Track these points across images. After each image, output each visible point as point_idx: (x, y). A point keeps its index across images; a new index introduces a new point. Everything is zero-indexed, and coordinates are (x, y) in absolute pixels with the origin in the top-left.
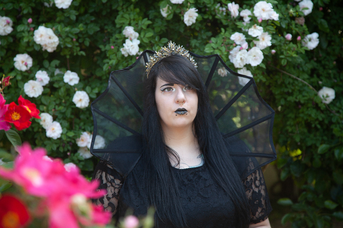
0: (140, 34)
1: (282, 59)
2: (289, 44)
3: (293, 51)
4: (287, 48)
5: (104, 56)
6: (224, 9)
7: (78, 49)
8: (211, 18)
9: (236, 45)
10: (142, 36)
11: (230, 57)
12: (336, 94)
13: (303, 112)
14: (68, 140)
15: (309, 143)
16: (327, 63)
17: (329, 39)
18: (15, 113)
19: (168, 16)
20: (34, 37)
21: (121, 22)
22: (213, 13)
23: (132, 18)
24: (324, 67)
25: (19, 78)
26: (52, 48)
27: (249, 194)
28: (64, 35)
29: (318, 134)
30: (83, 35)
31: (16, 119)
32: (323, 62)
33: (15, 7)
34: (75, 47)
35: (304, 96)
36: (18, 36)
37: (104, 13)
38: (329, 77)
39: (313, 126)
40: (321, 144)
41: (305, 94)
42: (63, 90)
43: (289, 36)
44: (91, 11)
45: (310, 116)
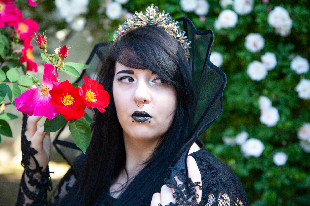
18: (68, 96)
28: (301, 19)
36: (256, 15)
42: (289, 76)
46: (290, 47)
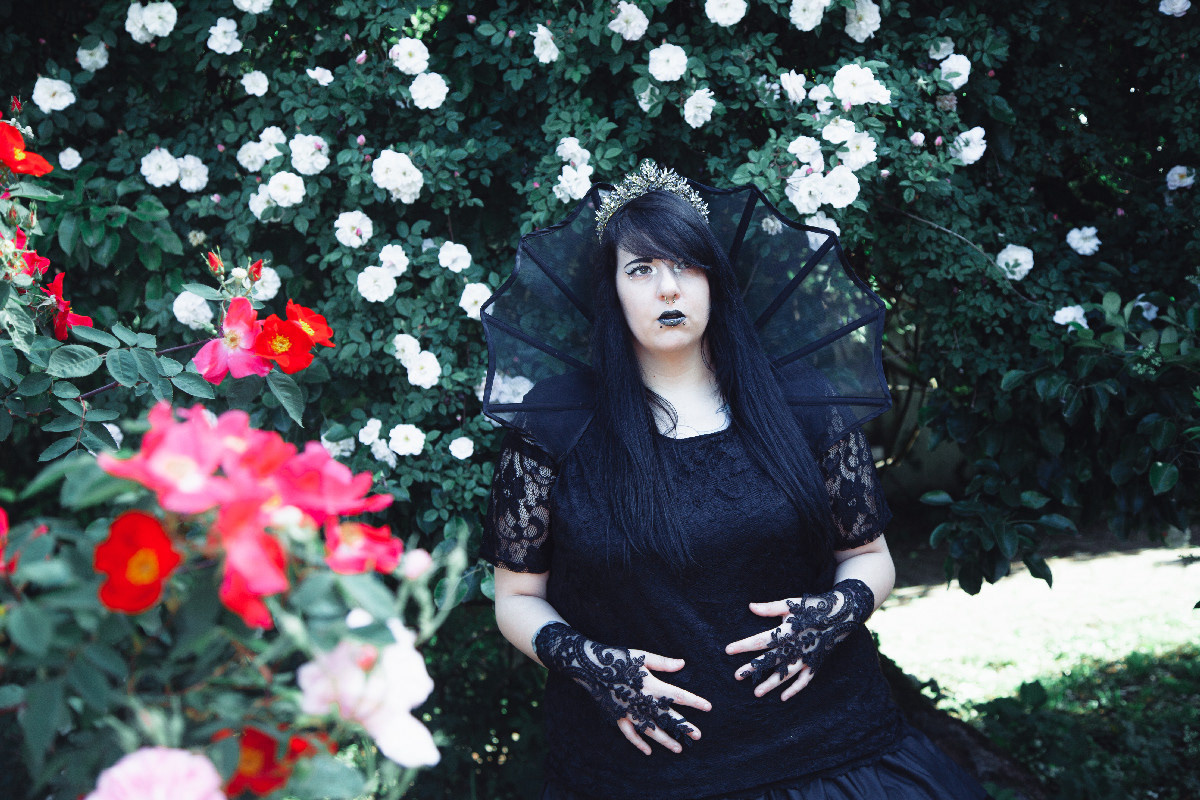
0: (592, 152)
1: (905, 187)
2: (921, 153)
3: (927, 170)
4: (915, 162)
5: (522, 204)
6: (775, 86)
7: (468, 193)
8: (746, 107)
9: (800, 164)
10: (598, 157)
11: (787, 191)
12: (1036, 257)
13: (964, 302)
14: (458, 388)
15: (982, 370)
16: (1015, 191)
17: (1017, 137)
18: (279, 338)
19: (651, 109)
20: (372, 174)
21: (554, 129)
22: (753, 98)
23: (577, 119)
24: (1008, 199)
25: (347, 262)
26: (410, 196)
27: (834, 487)
28: (434, 167)
29: (1001, 348)
30: (477, 162)
31: (281, 351)
32: (1006, 190)
33: (332, 113)
34: (460, 190)
35: (963, 267)
36: (342, 173)
37: (521, 113)
38: (1019, 222)
39: (988, 330)
40: (1009, 369)
41: (968, 262)
42: (438, 282)
43: (918, 138)
44: (494, 110)
45: (980, 309)
46: (425, 225)
